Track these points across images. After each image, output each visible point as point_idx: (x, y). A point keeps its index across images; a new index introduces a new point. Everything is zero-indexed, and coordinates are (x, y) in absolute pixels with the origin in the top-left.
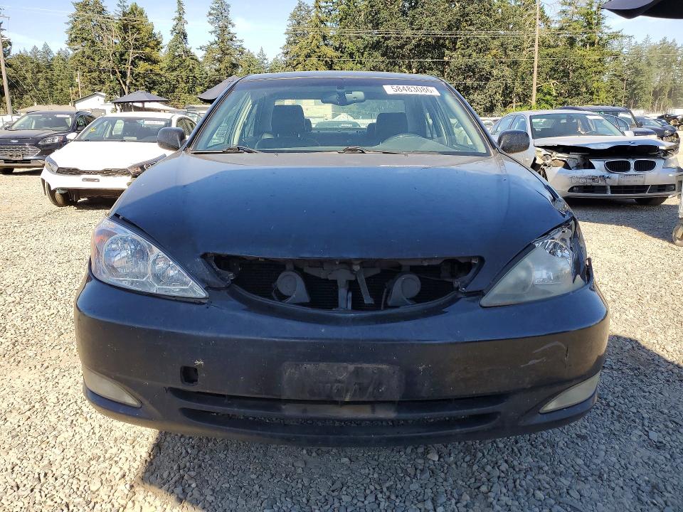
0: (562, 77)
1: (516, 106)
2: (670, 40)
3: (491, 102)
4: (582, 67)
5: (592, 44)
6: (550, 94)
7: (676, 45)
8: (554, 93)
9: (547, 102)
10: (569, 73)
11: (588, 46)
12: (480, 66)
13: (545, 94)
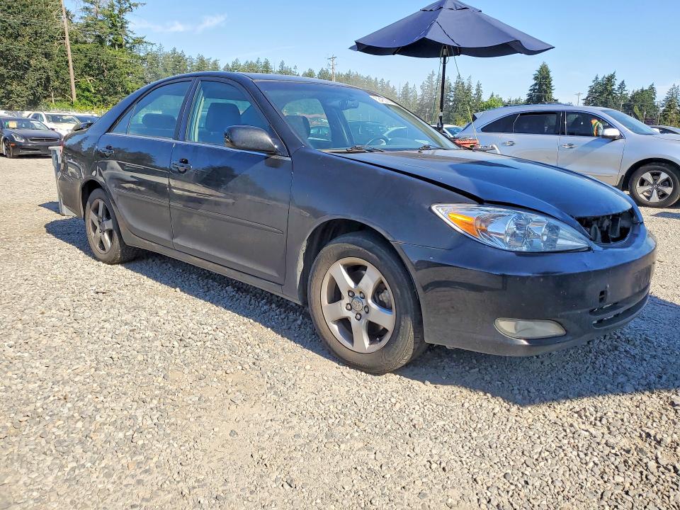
0: (98, 75)
1: (55, 101)
2: (179, 51)
3: (34, 94)
4: (115, 67)
5: (120, 46)
6: (89, 91)
7: (184, 56)
8: (93, 90)
9: (87, 98)
10: (104, 71)
11: (116, 47)
12: (15, 53)
13: (83, 91)
